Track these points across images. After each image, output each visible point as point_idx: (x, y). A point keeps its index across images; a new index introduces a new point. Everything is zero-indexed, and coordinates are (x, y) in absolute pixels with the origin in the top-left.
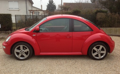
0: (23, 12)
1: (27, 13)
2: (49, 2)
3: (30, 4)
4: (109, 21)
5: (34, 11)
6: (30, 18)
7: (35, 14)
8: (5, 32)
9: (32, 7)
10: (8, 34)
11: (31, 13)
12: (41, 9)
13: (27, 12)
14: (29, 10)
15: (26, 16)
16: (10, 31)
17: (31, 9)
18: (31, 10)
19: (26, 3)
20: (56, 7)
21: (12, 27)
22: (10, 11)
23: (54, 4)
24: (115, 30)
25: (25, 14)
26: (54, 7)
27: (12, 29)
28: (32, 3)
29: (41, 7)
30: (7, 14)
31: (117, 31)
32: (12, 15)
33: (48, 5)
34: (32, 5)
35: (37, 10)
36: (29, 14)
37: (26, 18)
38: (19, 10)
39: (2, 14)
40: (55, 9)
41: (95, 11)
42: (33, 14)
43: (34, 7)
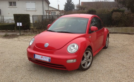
0: (39, 13)
1: (43, 14)
2: (67, 1)
3: (47, 4)
4: (125, 20)
5: (50, 11)
6: (47, 18)
7: (51, 14)
8: (24, 30)
9: (49, 7)
10: (27, 33)
11: (48, 13)
12: (58, 9)
13: (43, 12)
14: (45, 11)
15: (43, 16)
16: (28, 30)
17: (47, 9)
18: (47, 11)
19: (43, 4)
20: (74, 7)
21: (30, 26)
22: (27, 11)
23: (73, 3)
24: (131, 30)
25: (42, 14)
26: (73, 6)
27: (30, 28)
28: (48, 3)
29: (58, 6)
30: (26, 15)
31: (133, 30)
32: (30, 15)
33: (65, 4)
34: (48, 5)
35: (54, 10)
36: (45, 14)
37: (43, 18)
38: (36, 11)
39: (22, 14)
40: (74, 8)
41: (111, 10)
42: (49, 14)
43: (50, 7)
